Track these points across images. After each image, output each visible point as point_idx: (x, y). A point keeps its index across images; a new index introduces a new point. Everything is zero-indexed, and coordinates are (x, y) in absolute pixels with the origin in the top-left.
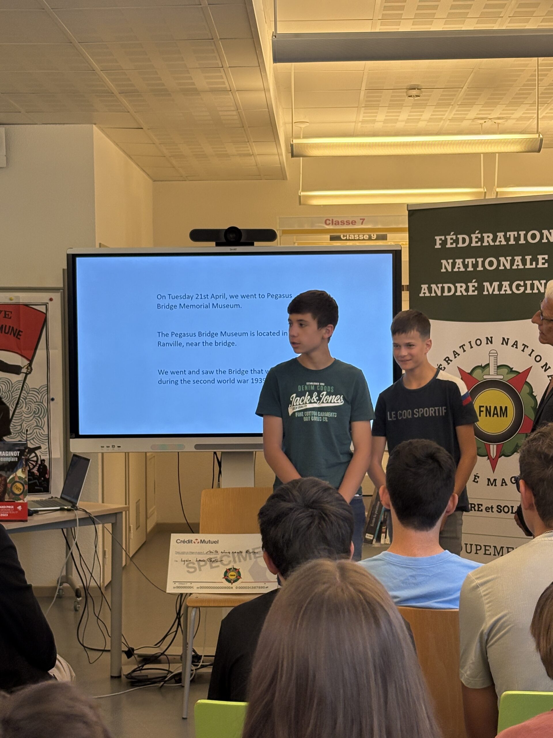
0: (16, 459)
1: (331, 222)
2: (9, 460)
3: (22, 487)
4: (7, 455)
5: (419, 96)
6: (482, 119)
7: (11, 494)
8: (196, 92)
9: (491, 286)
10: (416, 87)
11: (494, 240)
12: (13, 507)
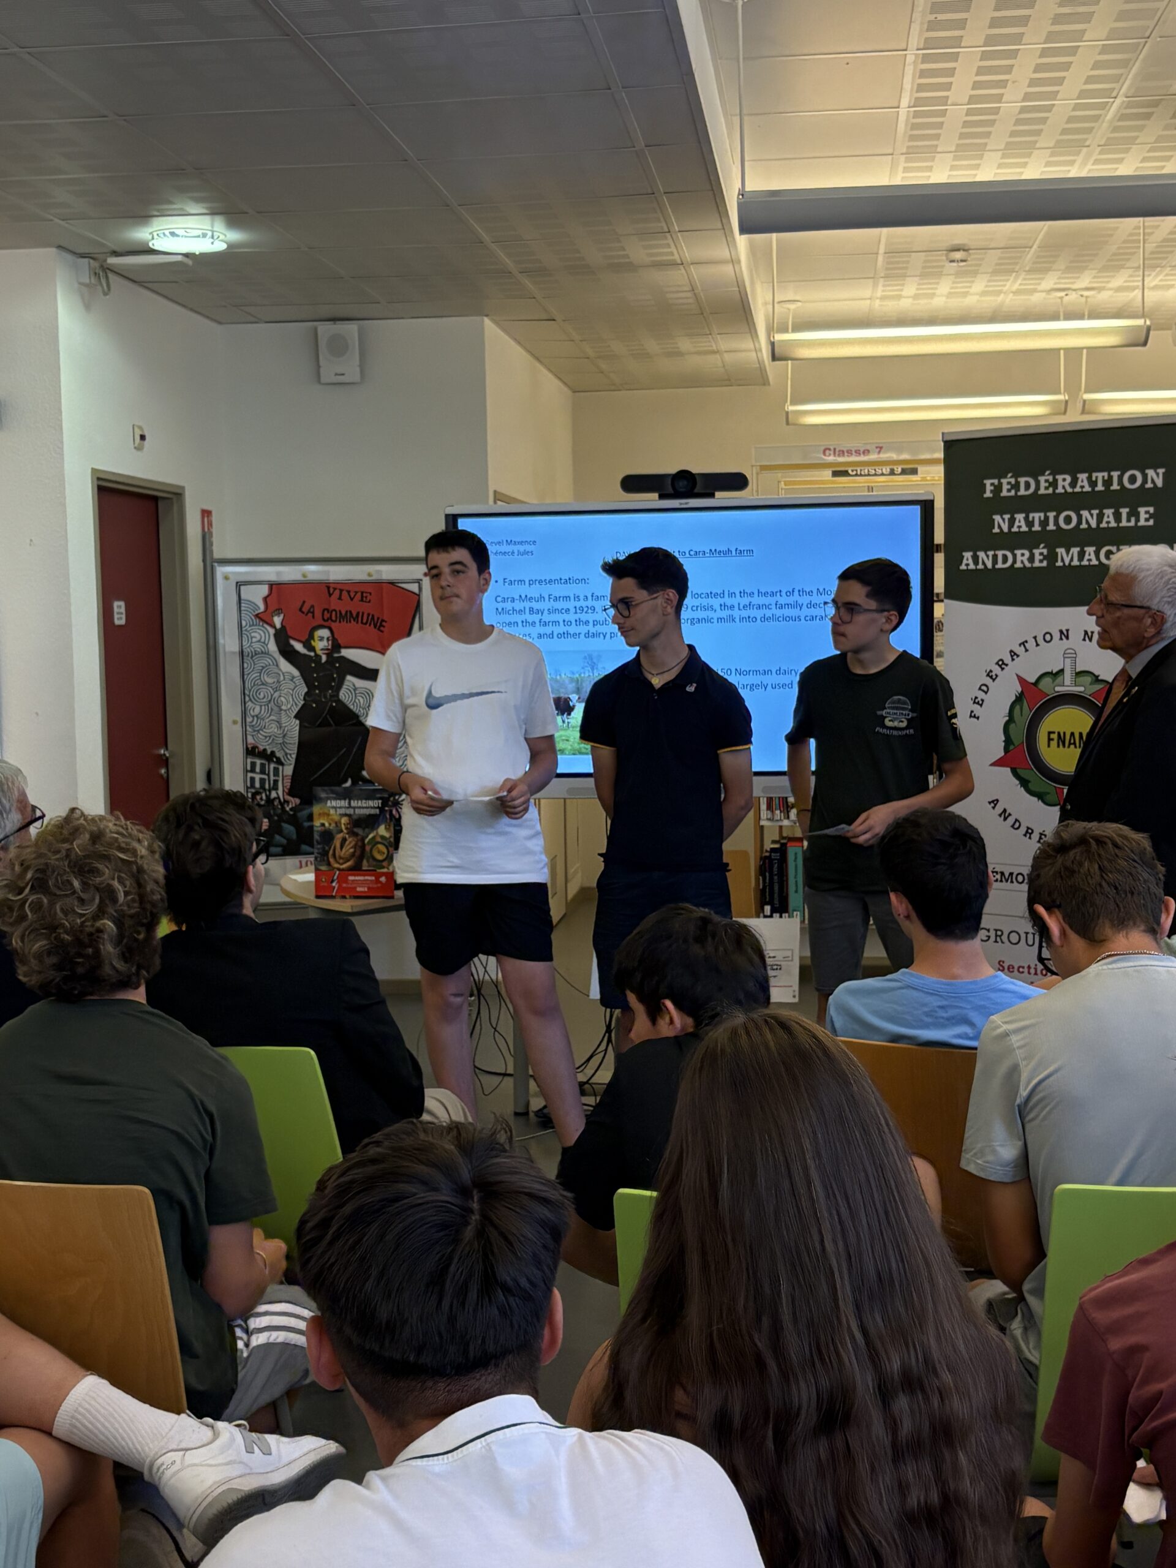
0: (377, 811)
1: (832, 452)
2: (367, 812)
3: (385, 850)
4: (364, 805)
5: (965, 260)
6: (1062, 290)
7: (371, 860)
9: (1068, 552)
10: (962, 247)
11: (1073, 484)
12: (373, 878)
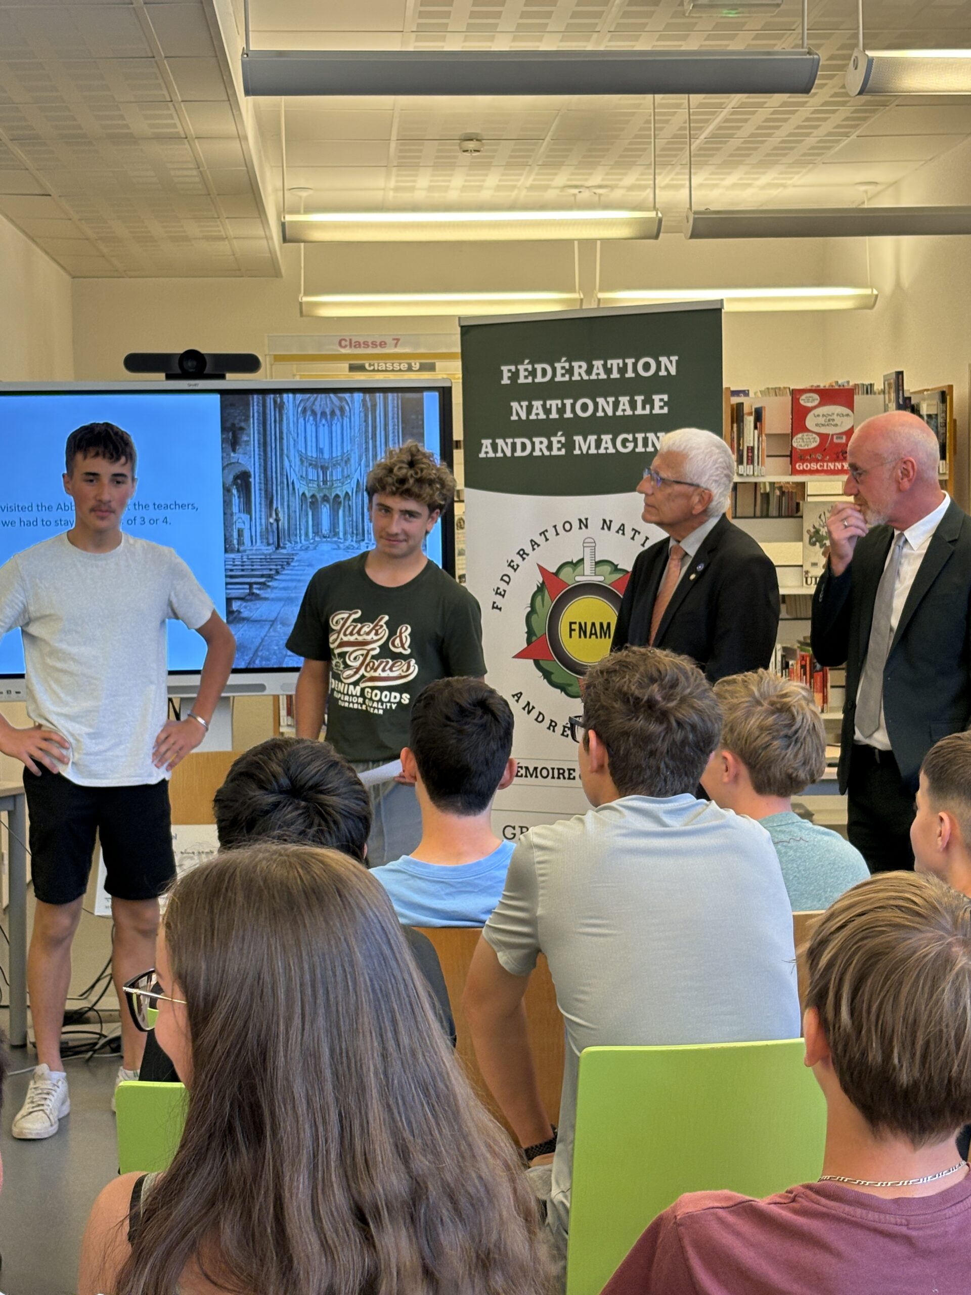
1: (348, 343)
5: (478, 151)
6: (576, 187)
8: (132, 139)
9: (585, 440)
10: (474, 137)
11: (589, 371)
